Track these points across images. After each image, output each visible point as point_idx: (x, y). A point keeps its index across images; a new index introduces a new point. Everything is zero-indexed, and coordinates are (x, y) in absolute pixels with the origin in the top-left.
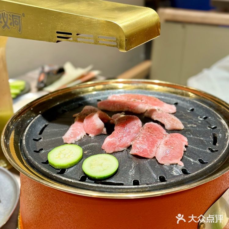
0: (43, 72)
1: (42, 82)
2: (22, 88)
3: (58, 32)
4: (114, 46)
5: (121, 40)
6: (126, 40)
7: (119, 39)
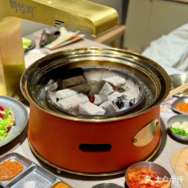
0: (44, 33)
1: (44, 41)
2: (29, 45)
3: (56, 21)
4: (89, 33)
5: (93, 30)
6: (96, 30)
7: (92, 29)
